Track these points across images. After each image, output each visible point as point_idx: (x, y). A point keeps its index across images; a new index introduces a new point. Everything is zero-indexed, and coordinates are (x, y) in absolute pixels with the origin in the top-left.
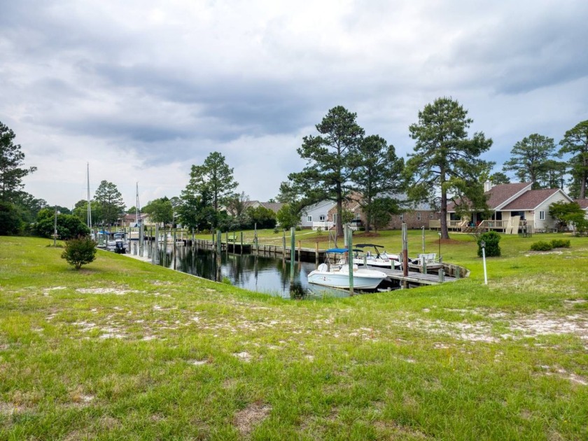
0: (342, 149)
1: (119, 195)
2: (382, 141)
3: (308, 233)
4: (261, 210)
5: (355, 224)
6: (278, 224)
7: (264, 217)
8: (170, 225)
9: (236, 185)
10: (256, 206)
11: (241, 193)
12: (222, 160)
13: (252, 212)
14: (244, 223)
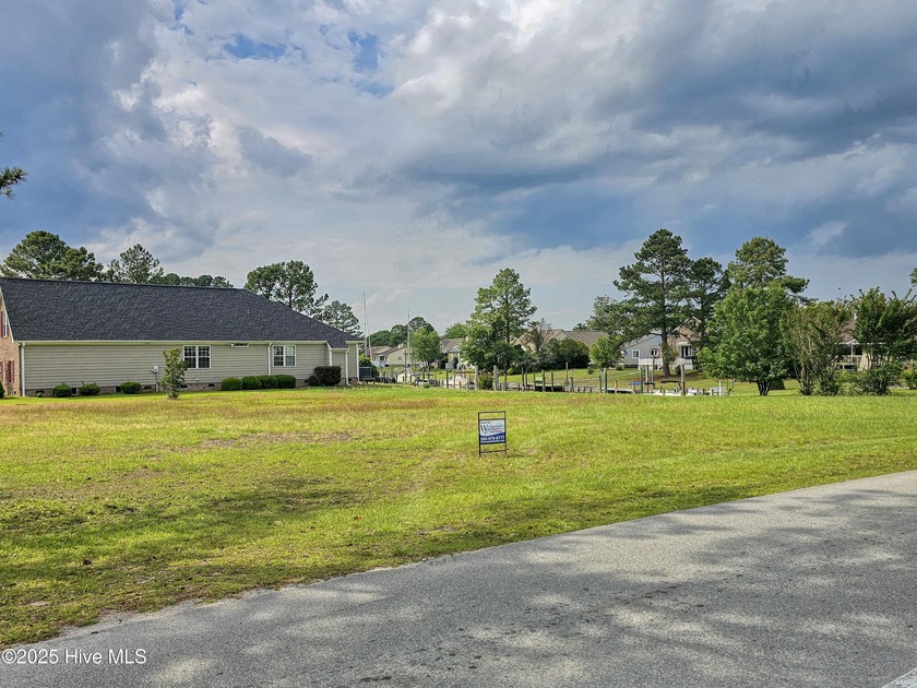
0: (666, 278)
1: (355, 321)
2: (716, 265)
3: (632, 373)
4: (569, 342)
5: (691, 361)
6: (592, 362)
7: (573, 352)
8: (435, 365)
9: (533, 310)
10: (562, 338)
11: (540, 321)
12: (515, 278)
13: (555, 344)
14: (546, 360)
